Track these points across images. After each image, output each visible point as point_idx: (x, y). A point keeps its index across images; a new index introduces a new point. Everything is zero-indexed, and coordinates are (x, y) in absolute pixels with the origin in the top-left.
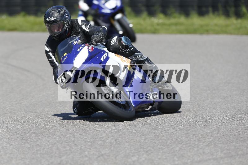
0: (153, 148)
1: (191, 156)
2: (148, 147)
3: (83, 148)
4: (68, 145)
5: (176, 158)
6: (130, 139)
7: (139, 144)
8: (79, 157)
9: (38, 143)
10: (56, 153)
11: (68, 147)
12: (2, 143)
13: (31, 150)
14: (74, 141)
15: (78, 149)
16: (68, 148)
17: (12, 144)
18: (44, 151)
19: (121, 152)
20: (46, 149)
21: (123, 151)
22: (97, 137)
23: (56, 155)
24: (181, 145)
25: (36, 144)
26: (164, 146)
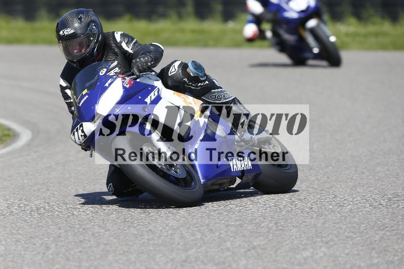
0: (337, 237)
1: (400, 250)
2: (328, 235)
3: (222, 236)
4: (199, 231)
5: (374, 254)
6: (300, 222)
7: (314, 231)
8: (217, 250)
9: (150, 227)
10: (178, 244)
11: (198, 233)
12: (93, 228)
13: (139, 239)
14: (208, 225)
15: (216, 238)
16: (199, 236)
17: (108, 229)
18: (160, 241)
19: (285, 243)
20: (162, 238)
21: (288, 242)
22: (246, 218)
23: (179, 246)
24: (383, 232)
25: (148, 229)
26: (356, 234)
